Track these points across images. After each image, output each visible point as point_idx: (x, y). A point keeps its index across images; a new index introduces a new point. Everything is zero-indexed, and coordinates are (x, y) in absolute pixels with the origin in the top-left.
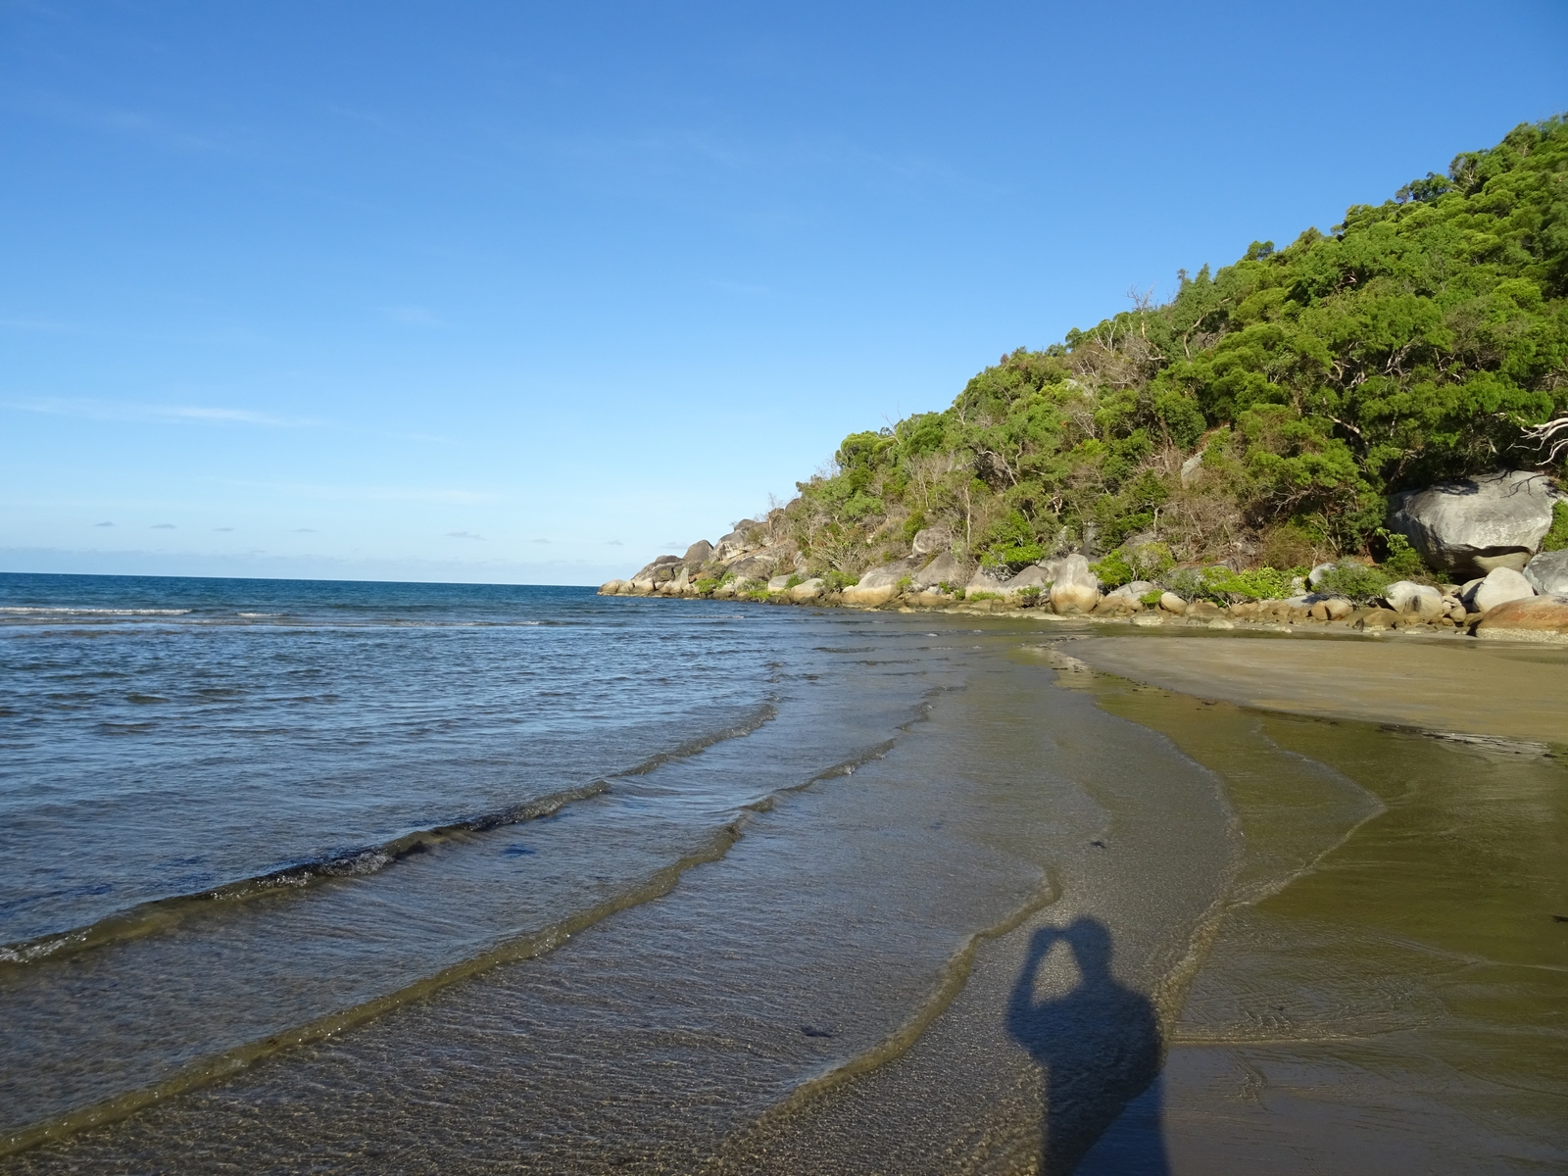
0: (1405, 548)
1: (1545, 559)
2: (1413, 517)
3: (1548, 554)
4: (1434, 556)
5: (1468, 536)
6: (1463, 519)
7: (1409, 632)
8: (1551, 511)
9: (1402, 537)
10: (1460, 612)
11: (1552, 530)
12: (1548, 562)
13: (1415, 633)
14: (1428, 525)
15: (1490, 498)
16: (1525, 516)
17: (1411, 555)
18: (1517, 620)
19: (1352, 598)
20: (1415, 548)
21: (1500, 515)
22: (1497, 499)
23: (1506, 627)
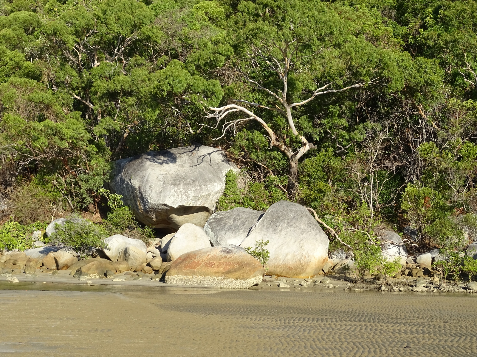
0: (121, 206)
1: (219, 217)
2: (127, 180)
3: (221, 213)
4: (142, 214)
5: (165, 197)
6: (162, 183)
7: (116, 280)
8: (224, 179)
9: (118, 196)
10: (158, 262)
11: (225, 195)
12: (221, 219)
13: (120, 280)
14: (137, 187)
15: (182, 166)
16: (206, 181)
17: (126, 213)
18: (195, 268)
19: (78, 249)
20: (129, 206)
21: (189, 180)
22: (187, 166)
23: (186, 274)
